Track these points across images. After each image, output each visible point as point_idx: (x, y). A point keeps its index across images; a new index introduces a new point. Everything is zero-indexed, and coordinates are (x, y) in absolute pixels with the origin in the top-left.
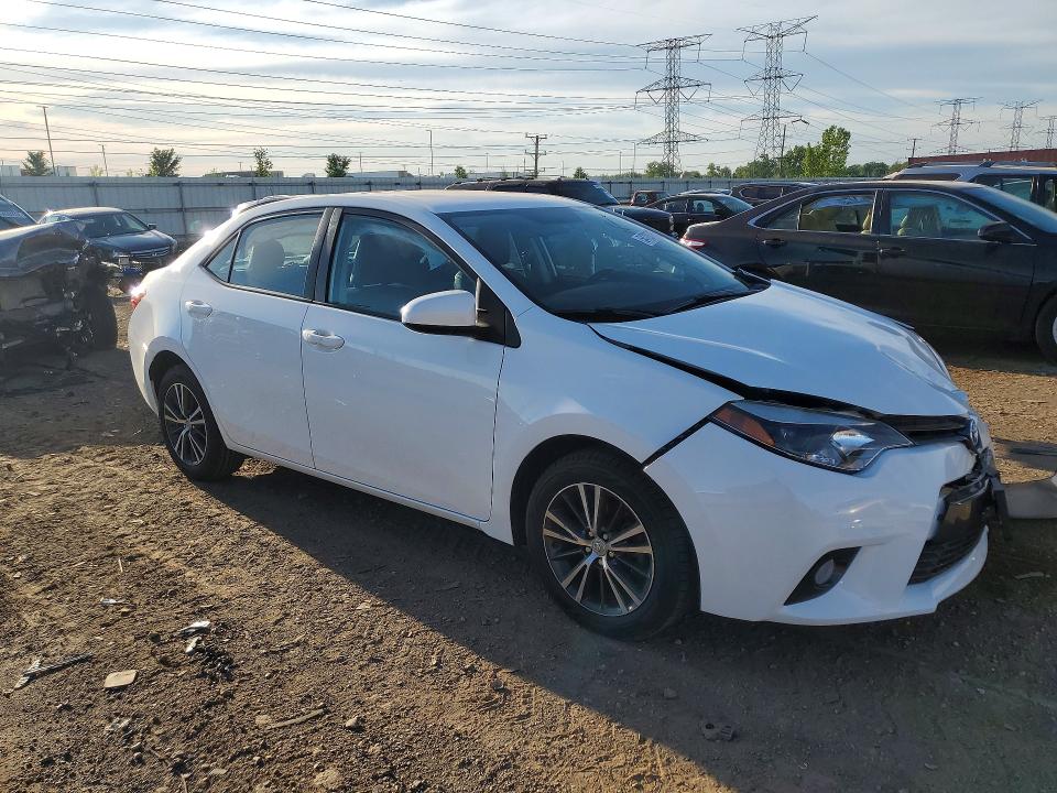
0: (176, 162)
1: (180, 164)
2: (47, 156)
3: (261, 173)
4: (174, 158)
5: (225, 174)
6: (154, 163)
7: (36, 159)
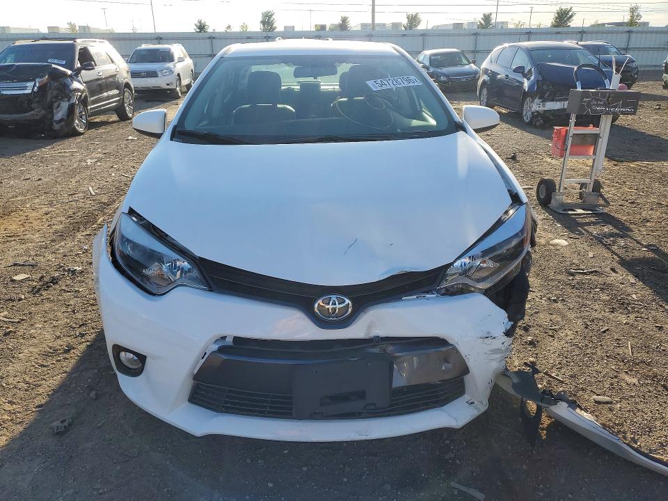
0: (571, 16)
1: (574, 18)
2: (493, 16)
3: (632, 23)
4: (570, 13)
5: (604, 24)
6: (556, 18)
7: (487, 18)
